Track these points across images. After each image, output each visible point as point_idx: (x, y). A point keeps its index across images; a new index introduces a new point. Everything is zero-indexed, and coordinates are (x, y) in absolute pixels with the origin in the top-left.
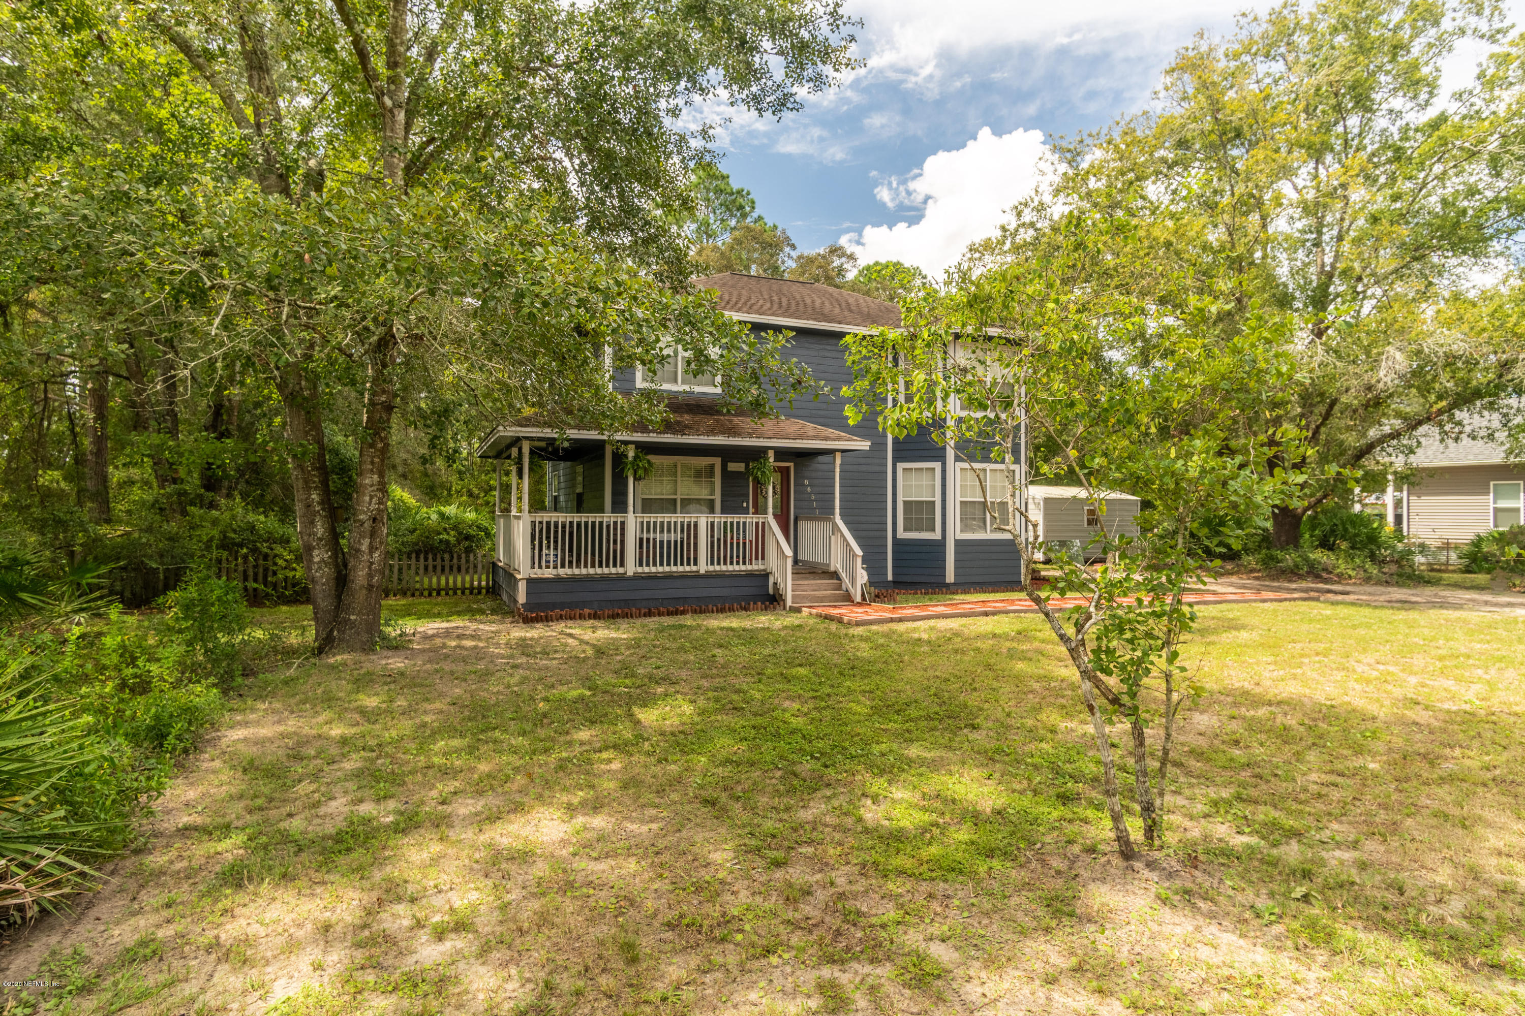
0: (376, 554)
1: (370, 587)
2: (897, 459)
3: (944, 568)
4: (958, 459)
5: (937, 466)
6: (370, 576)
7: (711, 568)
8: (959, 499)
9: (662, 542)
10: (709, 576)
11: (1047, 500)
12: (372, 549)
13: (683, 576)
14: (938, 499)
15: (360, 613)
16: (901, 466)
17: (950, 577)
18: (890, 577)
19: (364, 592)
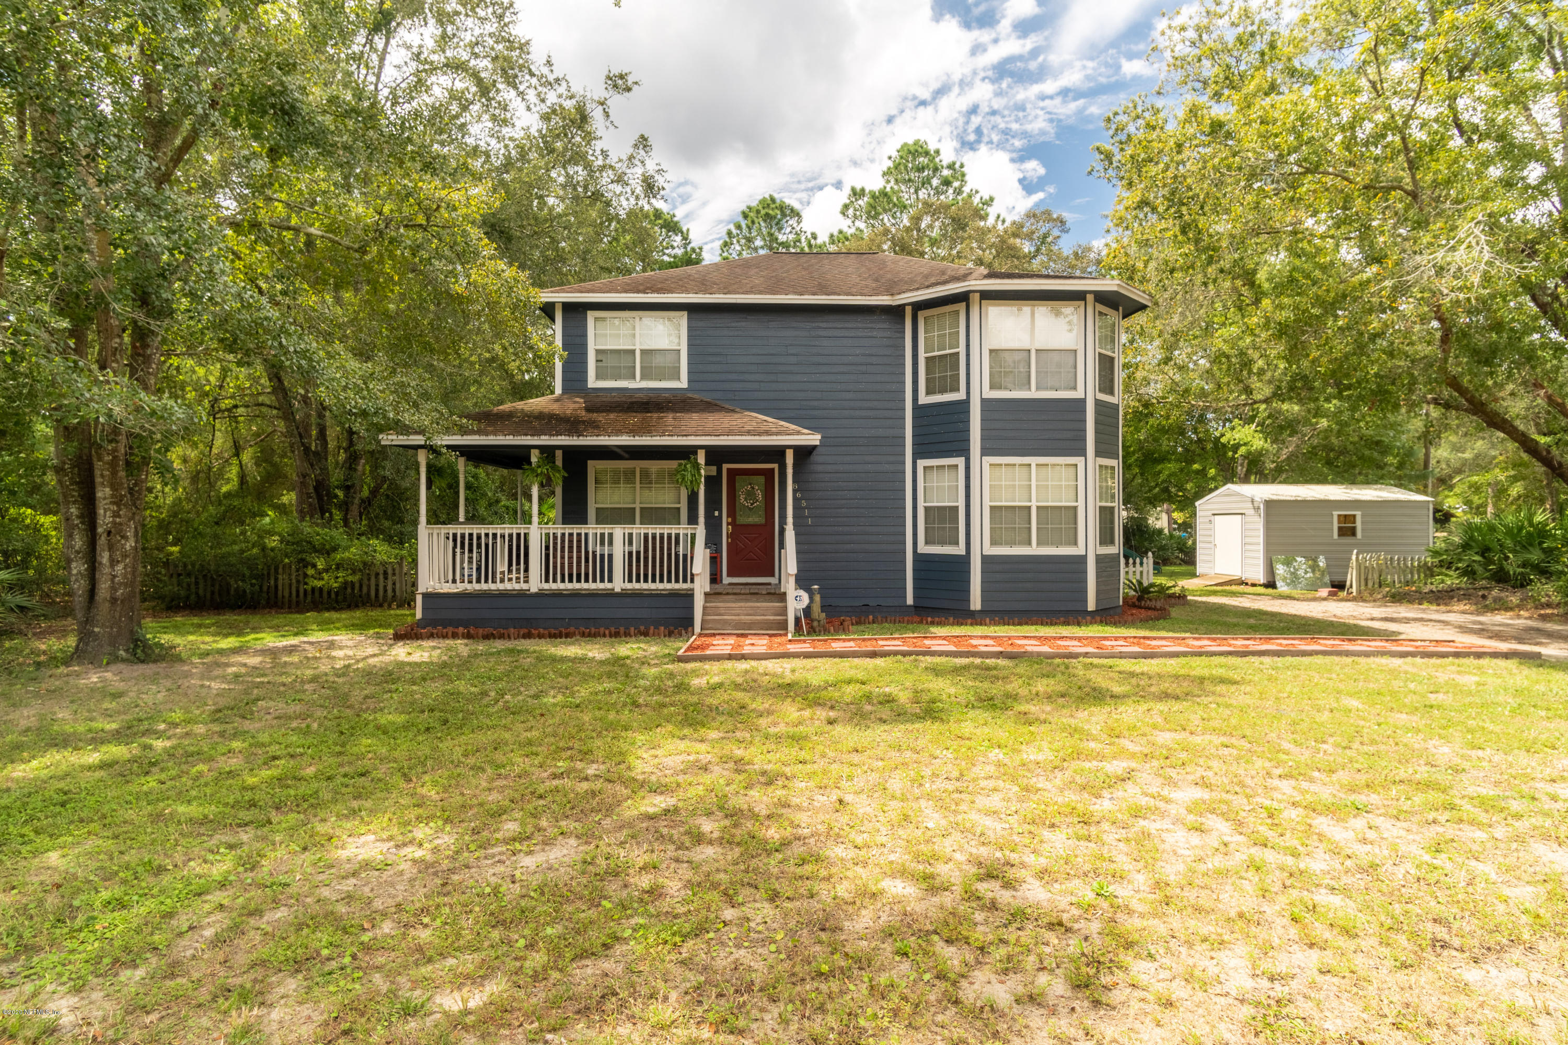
0: (119, 568)
1: (114, 601)
2: (916, 456)
3: (967, 591)
4: (985, 452)
5: (960, 461)
6: (113, 589)
7: (629, 586)
8: (987, 503)
9: (602, 556)
10: (624, 594)
11: (1270, 504)
12: (113, 562)
13: (593, 595)
14: (961, 504)
15: (103, 626)
16: (921, 463)
17: (976, 603)
18: (910, 601)
19: (107, 605)
